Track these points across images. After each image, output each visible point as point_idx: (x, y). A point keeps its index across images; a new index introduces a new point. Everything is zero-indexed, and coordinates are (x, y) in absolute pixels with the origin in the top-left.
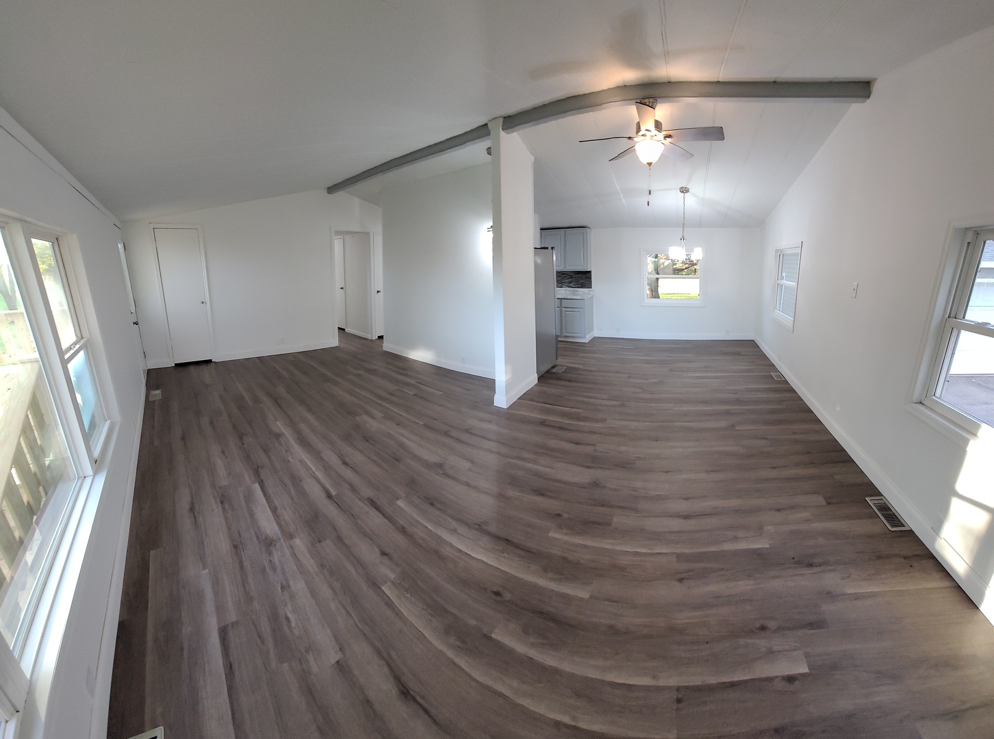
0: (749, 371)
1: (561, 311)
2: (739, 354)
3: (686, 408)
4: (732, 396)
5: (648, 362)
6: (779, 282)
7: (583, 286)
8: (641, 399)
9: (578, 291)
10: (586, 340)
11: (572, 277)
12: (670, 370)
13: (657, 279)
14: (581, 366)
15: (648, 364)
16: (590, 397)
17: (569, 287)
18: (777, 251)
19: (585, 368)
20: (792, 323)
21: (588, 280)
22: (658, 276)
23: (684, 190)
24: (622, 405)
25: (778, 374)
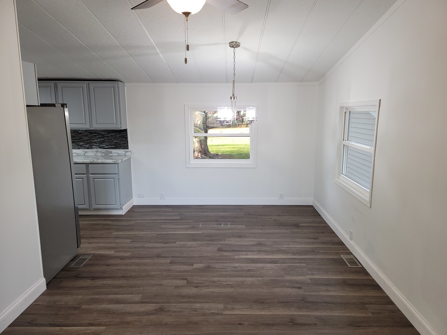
0: (313, 251)
1: (88, 178)
2: (297, 226)
3: (240, 311)
4: (293, 291)
5: (193, 238)
6: (346, 143)
7: (117, 147)
8: (184, 297)
9: (111, 153)
10: (122, 212)
11: (103, 136)
12: (220, 250)
13: (206, 138)
14: (111, 253)
15: (194, 240)
16: (118, 302)
17: (101, 148)
18: (342, 108)
19: (117, 254)
20: (368, 195)
21: (124, 139)
22: (205, 135)
23: (234, 45)
24: (161, 310)
25: (351, 257)
